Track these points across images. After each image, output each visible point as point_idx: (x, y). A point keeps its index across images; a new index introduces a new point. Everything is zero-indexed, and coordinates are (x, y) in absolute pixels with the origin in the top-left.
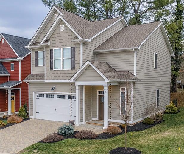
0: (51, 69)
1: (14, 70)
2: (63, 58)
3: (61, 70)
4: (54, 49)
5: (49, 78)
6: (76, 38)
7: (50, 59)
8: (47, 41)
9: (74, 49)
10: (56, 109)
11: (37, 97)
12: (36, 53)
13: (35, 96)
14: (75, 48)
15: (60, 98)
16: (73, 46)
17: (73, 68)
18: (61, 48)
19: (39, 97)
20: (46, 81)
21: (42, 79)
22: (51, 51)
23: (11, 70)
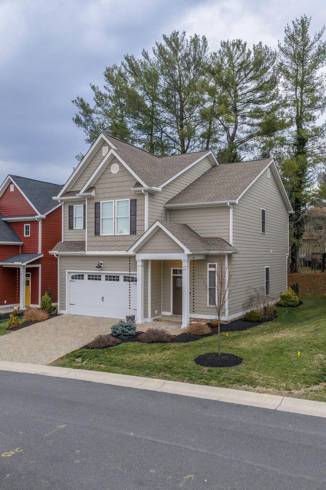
0: (97, 233)
1: (29, 236)
2: (116, 217)
3: (113, 236)
4: (101, 202)
5: (94, 248)
6: (138, 184)
7: (96, 217)
8: (90, 189)
9: (134, 203)
10: (103, 298)
11: (72, 278)
12: (71, 209)
13: (68, 277)
14: (135, 201)
15: (110, 280)
16: (134, 198)
17: (133, 231)
18: (114, 201)
19: (76, 278)
20: (88, 253)
21: (80, 250)
22: (97, 205)
23: (25, 236)
